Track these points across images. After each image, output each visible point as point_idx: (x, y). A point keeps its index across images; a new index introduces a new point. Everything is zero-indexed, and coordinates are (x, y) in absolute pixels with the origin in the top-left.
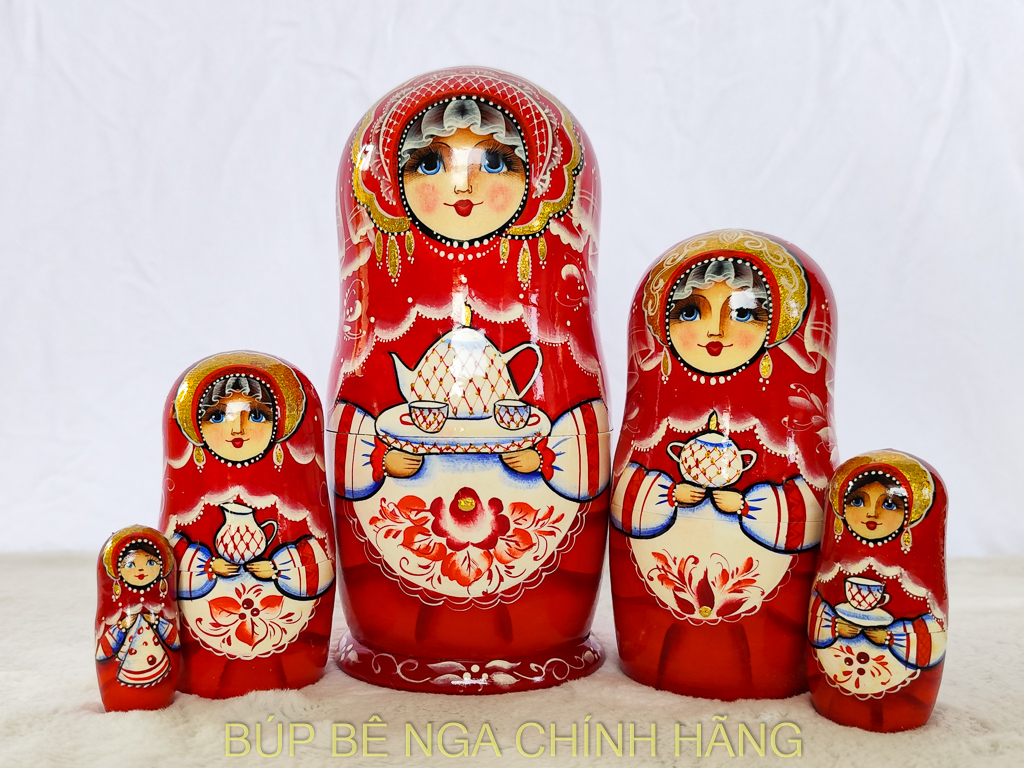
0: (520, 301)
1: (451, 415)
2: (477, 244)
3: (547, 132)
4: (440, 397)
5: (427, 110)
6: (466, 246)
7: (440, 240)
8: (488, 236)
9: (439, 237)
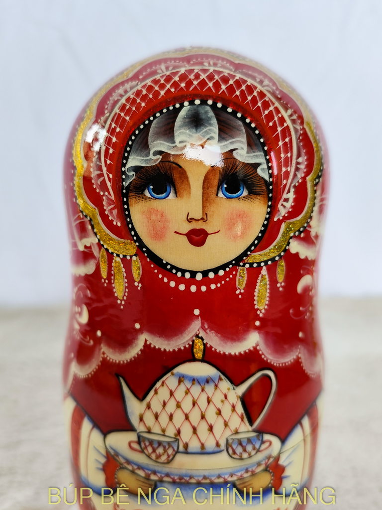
0: (257, 328)
1: (181, 448)
2: (211, 275)
3: (291, 140)
4: (171, 432)
5: (155, 117)
6: (199, 277)
7: (171, 270)
8: (223, 267)
9: (169, 267)
